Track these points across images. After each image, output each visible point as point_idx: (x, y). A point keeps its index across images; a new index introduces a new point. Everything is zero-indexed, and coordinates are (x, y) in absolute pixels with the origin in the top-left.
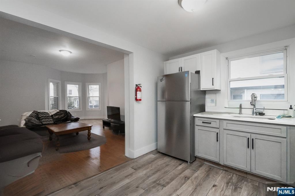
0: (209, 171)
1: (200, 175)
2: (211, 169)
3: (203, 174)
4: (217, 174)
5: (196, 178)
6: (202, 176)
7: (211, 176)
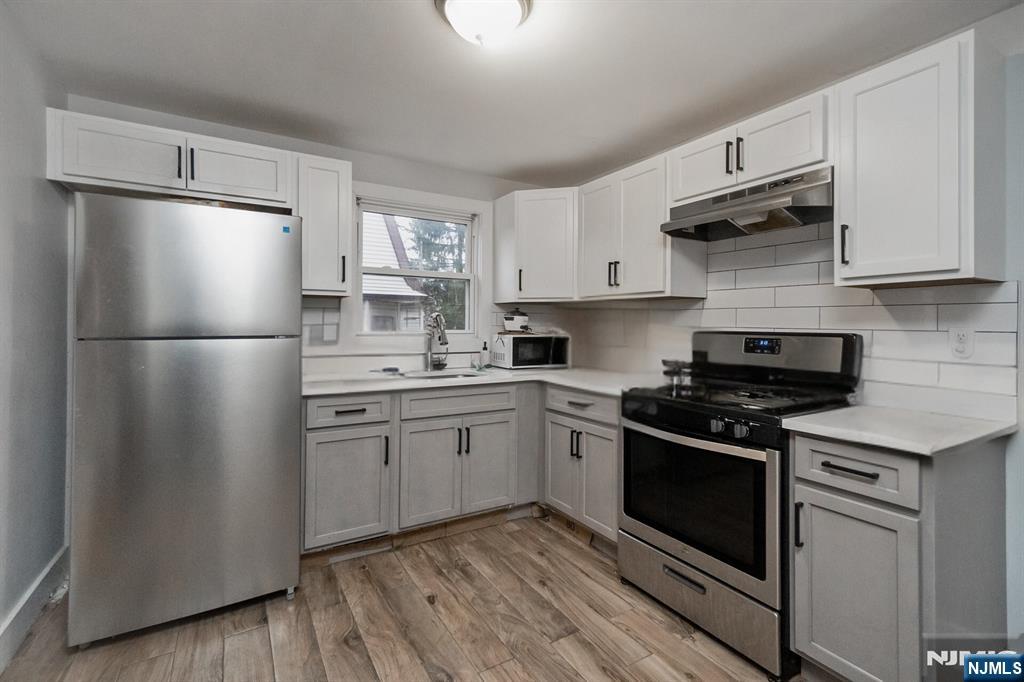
0: (368, 576)
1: (366, 602)
2: (364, 567)
3: (370, 593)
4: (394, 568)
5: (371, 617)
6: (376, 601)
7: (391, 584)
